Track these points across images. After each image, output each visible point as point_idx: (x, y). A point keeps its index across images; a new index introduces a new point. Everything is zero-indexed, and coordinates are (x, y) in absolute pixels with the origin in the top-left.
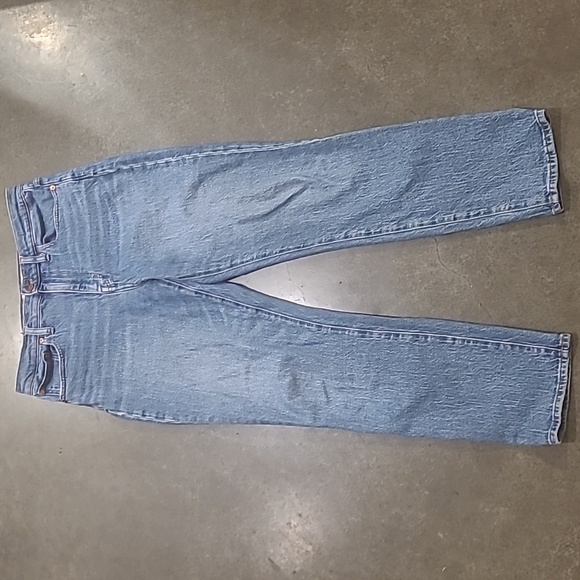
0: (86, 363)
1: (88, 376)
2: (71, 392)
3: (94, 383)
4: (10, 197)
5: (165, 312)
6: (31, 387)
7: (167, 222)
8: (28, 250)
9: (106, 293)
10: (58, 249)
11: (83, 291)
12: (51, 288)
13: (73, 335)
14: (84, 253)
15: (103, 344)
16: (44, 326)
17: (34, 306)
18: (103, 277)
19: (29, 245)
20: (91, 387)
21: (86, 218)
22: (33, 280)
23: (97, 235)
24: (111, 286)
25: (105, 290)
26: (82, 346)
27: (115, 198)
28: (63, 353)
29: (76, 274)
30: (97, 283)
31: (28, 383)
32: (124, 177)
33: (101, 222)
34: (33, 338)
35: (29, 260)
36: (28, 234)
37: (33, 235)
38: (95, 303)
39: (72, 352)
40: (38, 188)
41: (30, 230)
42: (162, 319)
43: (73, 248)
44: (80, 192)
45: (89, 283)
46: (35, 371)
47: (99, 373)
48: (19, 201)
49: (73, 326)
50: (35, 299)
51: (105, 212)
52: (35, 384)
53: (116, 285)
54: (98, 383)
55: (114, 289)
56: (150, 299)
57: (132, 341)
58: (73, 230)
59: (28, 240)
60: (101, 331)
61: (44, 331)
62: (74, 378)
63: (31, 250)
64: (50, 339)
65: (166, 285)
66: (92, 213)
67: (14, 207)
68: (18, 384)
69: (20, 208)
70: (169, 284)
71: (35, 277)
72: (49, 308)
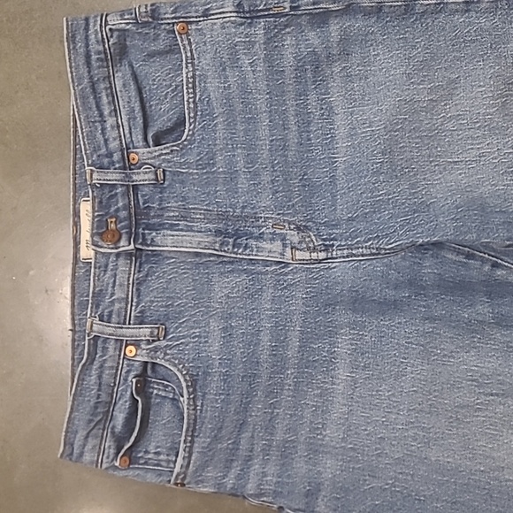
0: (245, 408)
1: (246, 435)
2: (202, 467)
3: (258, 449)
4: (72, 38)
5: (438, 312)
6: (100, 450)
7: (450, 126)
8: (110, 155)
9: (303, 262)
10: (192, 159)
11: (241, 254)
12: (167, 241)
13: (216, 346)
14: (256, 174)
15: (284, 368)
16: (141, 321)
17: (121, 278)
18: (298, 228)
19: (114, 145)
20: (250, 458)
21: (261, 102)
22: (118, 220)
23: (284, 140)
24: (315, 250)
25: (299, 255)
26: (239, 370)
27: (330, 65)
28: (193, 384)
29: (223, 217)
30: (283, 239)
31: (91, 442)
32: (358, 24)
33: (292, 111)
34: (111, 346)
35: (113, 176)
36: (110, 121)
37: (122, 125)
38: (268, 280)
39: (214, 384)
40: (146, 24)
41: (115, 112)
42: (428, 327)
43: (230, 163)
44: (252, 44)
45: (260, 237)
46: (108, 416)
47: (270, 428)
48: (95, 47)
49: (215, 325)
50: (121, 261)
51: (301, 94)
52: (109, 443)
53: (327, 248)
54: (266, 451)
55: (322, 255)
56: (411, 283)
57: (354, 367)
58: (230, 124)
59: (112, 134)
60: (280, 341)
61: (144, 332)
62: (216, 439)
63: (116, 157)
64: (156, 350)
65: (461, 258)
66: (276, 93)
67: (82, 61)
68: (69, 443)
69: (94, 64)
70: (469, 256)
71: (123, 214)
72: (154, 283)
